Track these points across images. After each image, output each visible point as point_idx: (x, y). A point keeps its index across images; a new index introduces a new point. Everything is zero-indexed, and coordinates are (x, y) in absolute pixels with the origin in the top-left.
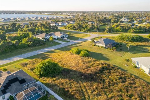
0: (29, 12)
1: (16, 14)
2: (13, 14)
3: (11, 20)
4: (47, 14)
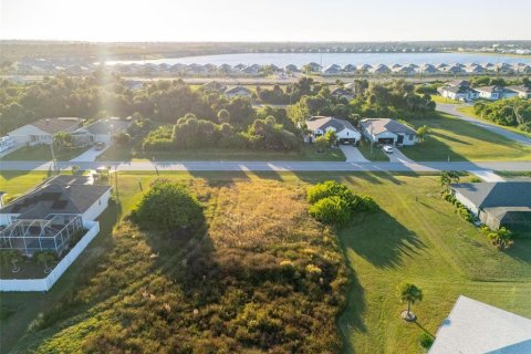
0: (453, 47)
1: (409, 51)
2: (400, 51)
3: (355, 69)
4: (522, 52)
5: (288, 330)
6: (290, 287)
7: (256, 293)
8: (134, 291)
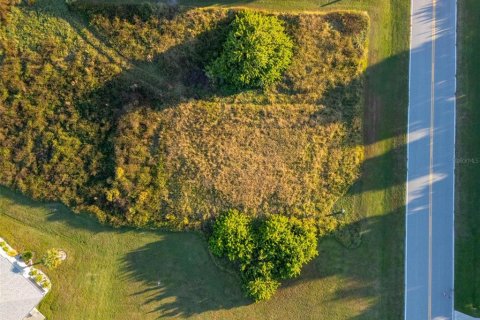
5: (47, 167)
6: (94, 173)
7: (89, 147)
8: (104, 54)
